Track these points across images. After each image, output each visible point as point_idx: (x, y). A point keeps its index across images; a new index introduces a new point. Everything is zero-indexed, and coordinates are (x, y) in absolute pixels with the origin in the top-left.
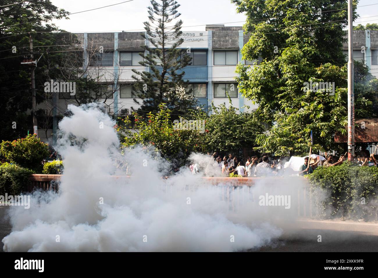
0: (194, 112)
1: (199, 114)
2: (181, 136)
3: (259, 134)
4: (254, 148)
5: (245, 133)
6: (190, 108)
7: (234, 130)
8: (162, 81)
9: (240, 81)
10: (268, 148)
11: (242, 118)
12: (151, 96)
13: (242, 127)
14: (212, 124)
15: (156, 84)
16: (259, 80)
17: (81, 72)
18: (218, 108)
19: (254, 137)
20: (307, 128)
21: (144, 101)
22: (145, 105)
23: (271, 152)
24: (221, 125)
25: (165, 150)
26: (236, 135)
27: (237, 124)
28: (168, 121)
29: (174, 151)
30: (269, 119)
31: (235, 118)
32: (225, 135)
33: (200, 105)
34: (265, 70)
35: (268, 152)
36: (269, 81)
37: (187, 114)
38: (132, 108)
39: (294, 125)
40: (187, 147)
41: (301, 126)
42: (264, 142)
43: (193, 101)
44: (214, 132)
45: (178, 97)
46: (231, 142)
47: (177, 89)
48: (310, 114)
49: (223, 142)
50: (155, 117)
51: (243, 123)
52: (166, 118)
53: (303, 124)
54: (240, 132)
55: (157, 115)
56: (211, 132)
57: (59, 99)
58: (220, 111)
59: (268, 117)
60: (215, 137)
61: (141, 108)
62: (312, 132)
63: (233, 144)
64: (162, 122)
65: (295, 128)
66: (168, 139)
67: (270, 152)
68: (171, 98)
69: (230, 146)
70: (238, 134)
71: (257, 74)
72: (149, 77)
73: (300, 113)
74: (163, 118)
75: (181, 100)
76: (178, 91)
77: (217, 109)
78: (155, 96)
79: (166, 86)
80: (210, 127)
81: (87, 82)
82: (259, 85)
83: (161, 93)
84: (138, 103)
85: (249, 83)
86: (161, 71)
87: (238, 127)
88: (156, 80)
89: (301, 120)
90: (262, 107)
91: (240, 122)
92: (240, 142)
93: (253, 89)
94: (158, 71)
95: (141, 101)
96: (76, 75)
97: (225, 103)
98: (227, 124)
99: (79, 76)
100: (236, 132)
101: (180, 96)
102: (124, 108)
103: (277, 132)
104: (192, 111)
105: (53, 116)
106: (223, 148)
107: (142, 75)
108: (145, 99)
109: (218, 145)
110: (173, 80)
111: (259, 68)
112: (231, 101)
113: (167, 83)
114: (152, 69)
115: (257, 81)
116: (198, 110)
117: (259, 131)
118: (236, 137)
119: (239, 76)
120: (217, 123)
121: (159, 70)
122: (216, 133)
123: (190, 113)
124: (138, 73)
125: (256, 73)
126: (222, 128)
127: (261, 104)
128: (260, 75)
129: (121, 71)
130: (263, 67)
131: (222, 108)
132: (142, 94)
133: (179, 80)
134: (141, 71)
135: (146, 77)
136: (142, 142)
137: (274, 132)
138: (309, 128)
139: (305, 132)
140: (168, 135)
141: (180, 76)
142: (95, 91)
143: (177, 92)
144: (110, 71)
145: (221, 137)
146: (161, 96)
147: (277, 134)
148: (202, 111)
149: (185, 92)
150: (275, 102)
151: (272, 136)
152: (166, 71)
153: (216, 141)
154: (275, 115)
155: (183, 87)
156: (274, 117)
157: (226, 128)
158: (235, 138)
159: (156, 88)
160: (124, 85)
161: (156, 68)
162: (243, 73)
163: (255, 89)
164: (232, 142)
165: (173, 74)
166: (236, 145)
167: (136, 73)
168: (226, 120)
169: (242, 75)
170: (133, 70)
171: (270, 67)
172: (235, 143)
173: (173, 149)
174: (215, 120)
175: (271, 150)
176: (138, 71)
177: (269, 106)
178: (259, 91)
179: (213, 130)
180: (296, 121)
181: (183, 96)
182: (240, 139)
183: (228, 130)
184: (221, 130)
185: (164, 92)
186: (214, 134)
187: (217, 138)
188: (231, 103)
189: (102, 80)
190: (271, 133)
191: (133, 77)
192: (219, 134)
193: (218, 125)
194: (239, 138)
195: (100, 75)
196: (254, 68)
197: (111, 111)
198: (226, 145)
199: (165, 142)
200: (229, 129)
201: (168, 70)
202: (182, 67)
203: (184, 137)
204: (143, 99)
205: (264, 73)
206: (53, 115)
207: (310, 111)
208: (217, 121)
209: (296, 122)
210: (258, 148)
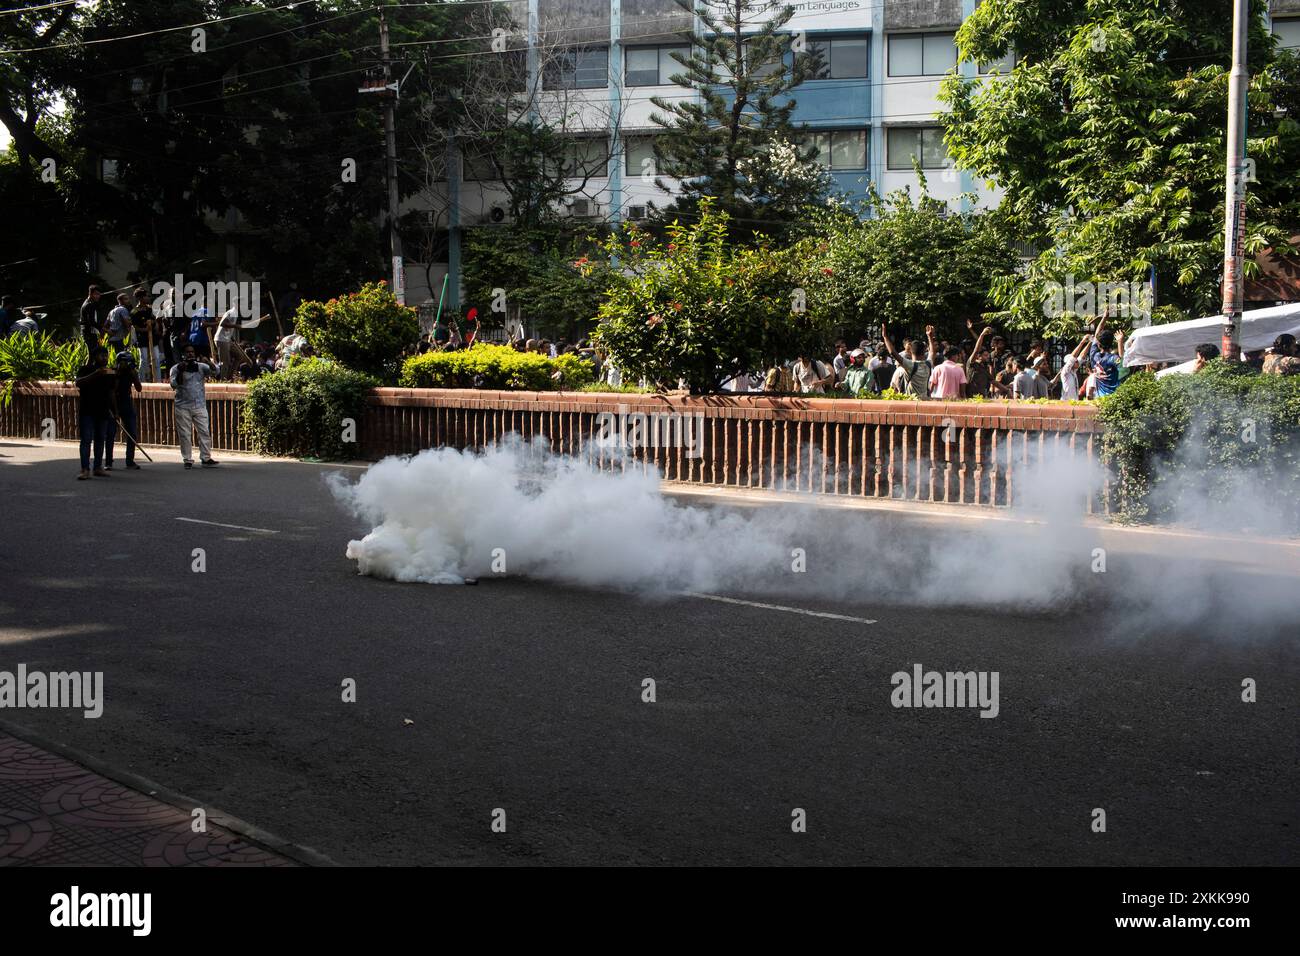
0: (820, 213)
1: (833, 218)
2: (753, 285)
3: (1002, 274)
4: (984, 315)
5: (962, 271)
6: (812, 201)
7: (931, 265)
8: (735, 128)
9: (949, 123)
10: (1026, 314)
11: (954, 230)
12: (702, 172)
13: (953, 254)
14: (869, 247)
15: (716, 139)
16: (1003, 121)
17: (518, 107)
18: (889, 203)
19: (987, 284)
20: (1139, 258)
21: (683, 184)
22: (685, 196)
23: (1035, 326)
24: (892, 250)
25: (710, 324)
26: (934, 279)
27: (940, 248)
28: (722, 247)
29: (733, 328)
30: (1031, 230)
31: (935, 228)
32: (902, 279)
33: (840, 194)
34: (1023, 90)
35: (1024, 325)
36: (1033, 123)
37: (802, 218)
38: (650, 204)
39: (1103, 250)
40: (771, 316)
41: (1123, 252)
42: (1014, 299)
43: (819, 181)
44: (873, 270)
45: (776, 171)
46: (920, 298)
47: (772, 151)
48: (1149, 217)
49: (897, 299)
50: (688, 235)
51: (955, 242)
52: (716, 237)
53: (1128, 247)
54: (947, 270)
55: (693, 230)
56: (866, 269)
57: (465, 180)
58: (891, 209)
59: (1030, 224)
60: (875, 284)
61: (675, 204)
62: (1153, 270)
63: (926, 304)
64: (706, 249)
65: (1104, 258)
66: (719, 295)
67: (1031, 327)
68: (756, 176)
69: (917, 310)
70: (939, 274)
71: (998, 103)
72: (697, 118)
73: (1118, 215)
74: (709, 238)
75: (784, 181)
76: (777, 155)
77: (885, 204)
78: (715, 168)
79: (744, 143)
80: (862, 255)
81: (531, 136)
82: (1003, 134)
83: (732, 163)
84: (667, 190)
85: (975, 127)
86: (731, 102)
87: (942, 254)
88: (716, 126)
89: (1126, 234)
90: (1014, 196)
91: (947, 242)
92: (945, 298)
93: (987, 145)
94: (721, 102)
95: (674, 185)
96: (504, 116)
97: (908, 187)
98: (909, 248)
99: (512, 117)
100: (936, 268)
101: (782, 169)
102: (631, 203)
103: (1050, 270)
104: (814, 211)
105: (448, 227)
106: (896, 315)
107: (679, 113)
108: (688, 180)
109: (883, 307)
110: (763, 124)
111: (1005, 85)
112: (923, 179)
113: (746, 133)
114: (706, 93)
115: (997, 121)
116: (830, 207)
117: (1001, 266)
118: (936, 285)
119: (948, 109)
120: (883, 246)
121: (725, 98)
122: (880, 272)
123: (811, 217)
124: (669, 108)
125: (995, 101)
126: (895, 258)
127: (1010, 187)
128: (1006, 106)
129: (624, 102)
130: (1017, 81)
131: (899, 202)
132: (679, 164)
133: (781, 125)
134: (676, 103)
135: (692, 117)
136: (651, 304)
137: (1043, 269)
138: (1146, 259)
139: (1133, 268)
140: (720, 282)
141: (785, 113)
142: (554, 160)
143: (773, 159)
144: (598, 105)
145: (891, 285)
146: (730, 169)
147: (1050, 275)
148: (843, 210)
149: (794, 159)
150: (1049, 181)
151: (1034, 282)
152: (745, 99)
153: (876, 295)
154: (1050, 220)
155: (791, 143)
156: (1048, 225)
157: (907, 259)
158: (932, 285)
159: (717, 148)
160: (636, 140)
161: (716, 90)
162: (959, 101)
163: (992, 147)
164: (924, 298)
165: (763, 107)
166: (935, 308)
167: (663, 107)
168: (908, 235)
169: (958, 106)
170: (654, 100)
171: (1037, 82)
172: (930, 300)
173: (731, 321)
174: (877, 236)
175: (1033, 320)
176: (667, 101)
177: (1031, 193)
178: (1003, 151)
179: (871, 263)
180: (1110, 238)
181: (790, 168)
182: (945, 291)
183: (912, 264)
184: (894, 265)
185: (739, 156)
186: (872, 276)
187: (880, 288)
188: (925, 187)
189: (576, 126)
190: (1034, 272)
191: (653, 118)
192: (888, 274)
193: (886, 250)
194: (944, 287)
195: (568, 113)
196: (990, 87)
197: (602, 212)
198: (906, 305)
199: (710, 304)
200: (916, 260)
201: (749, 98)
202: (790, 87)
203: (762, 287)
204: (679, 178)
205: (1020, 98)
206: (448, 223)
207: (1151, 210)
208: (882, 238)
209: (1109, 241)
210: (996, 315)
